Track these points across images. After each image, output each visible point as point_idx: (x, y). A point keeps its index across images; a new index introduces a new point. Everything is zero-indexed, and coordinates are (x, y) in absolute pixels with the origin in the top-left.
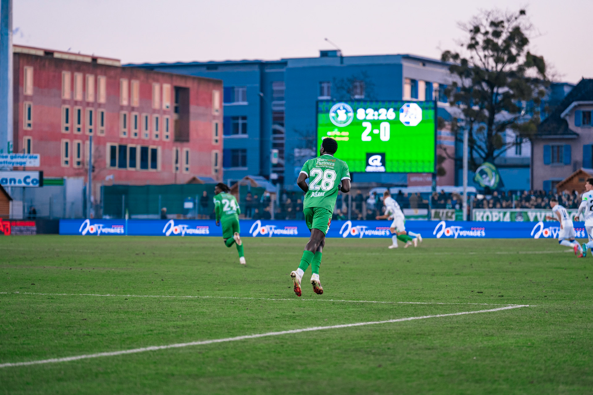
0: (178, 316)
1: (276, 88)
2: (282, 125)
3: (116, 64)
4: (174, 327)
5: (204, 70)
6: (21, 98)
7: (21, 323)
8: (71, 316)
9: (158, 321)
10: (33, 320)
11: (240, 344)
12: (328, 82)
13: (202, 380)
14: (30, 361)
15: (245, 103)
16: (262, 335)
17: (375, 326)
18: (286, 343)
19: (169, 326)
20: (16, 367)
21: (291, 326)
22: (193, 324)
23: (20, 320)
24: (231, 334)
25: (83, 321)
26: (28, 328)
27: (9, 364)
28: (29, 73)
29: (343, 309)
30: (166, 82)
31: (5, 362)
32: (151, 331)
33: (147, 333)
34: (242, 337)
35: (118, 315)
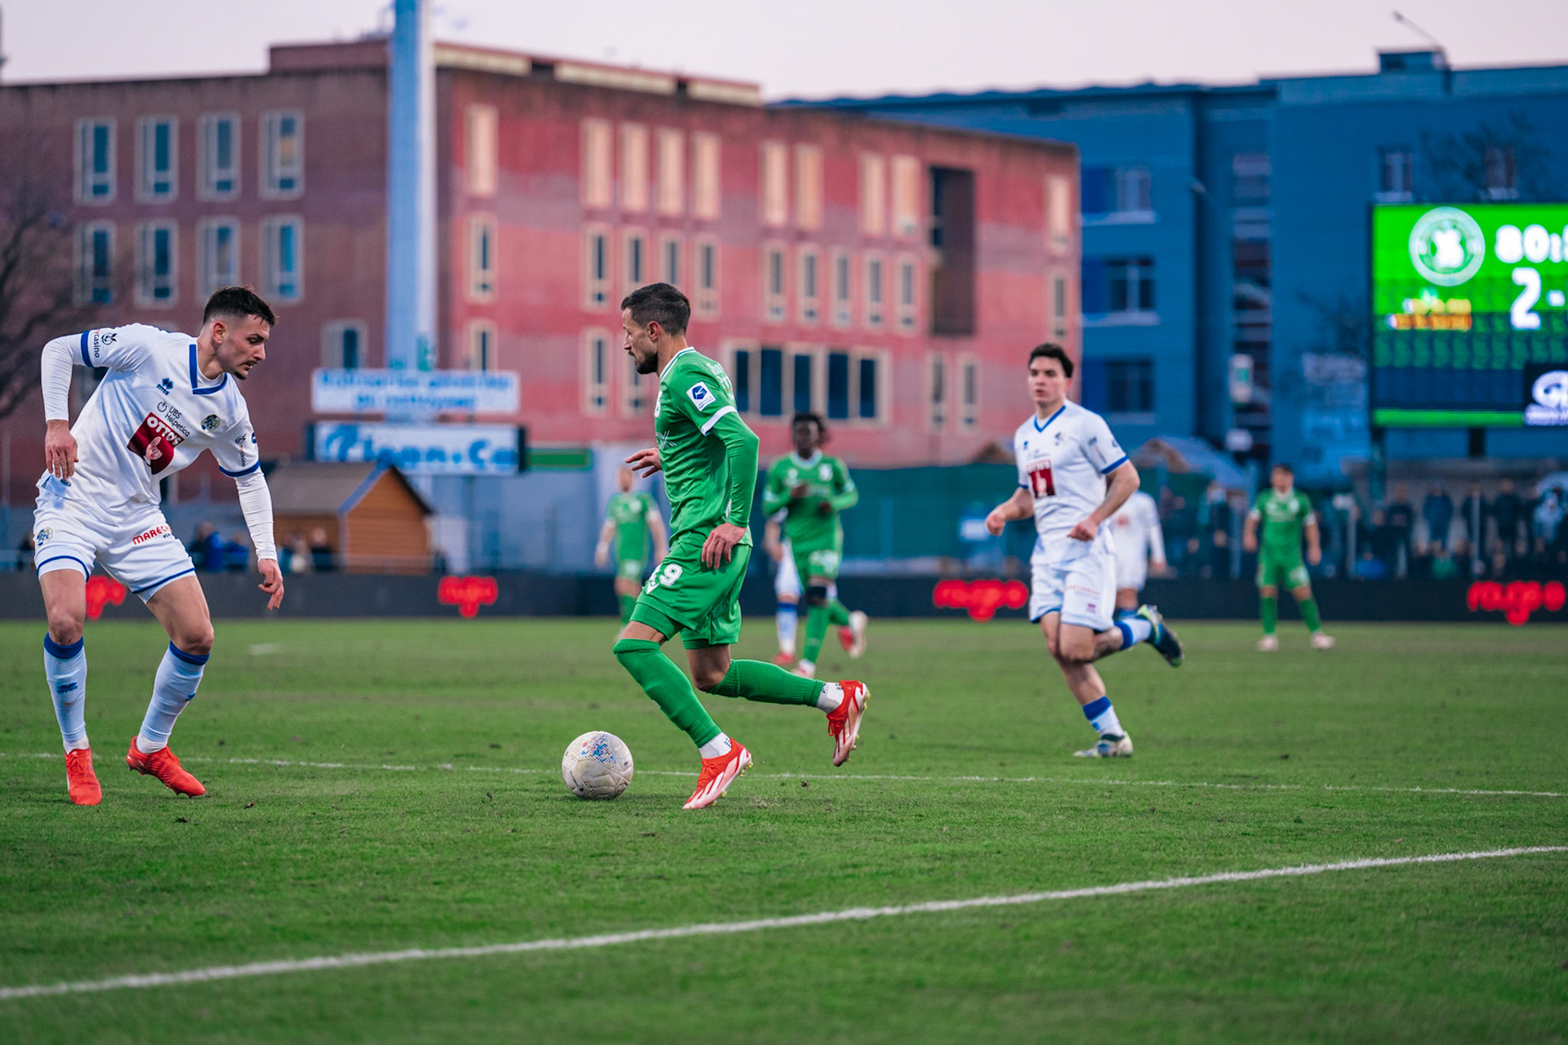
0: (940, 827)
1: (1242, 167)
2: (1263, 282)
3: (748, 97)
4: (925, 856)
5: (1020, 115)
6: (459, 204)
7: (455, 843)
8: (609, 826)
9: (876, 840)
10: (491, 837)
11: (1128, 904)
12: (1405, 150)
13: (1008, 998)
14: (479, 945)
15: (1146, 217)
16: (1198, 880)
17: (1552, 857)
18: (1273, 901)
19: (911, 853)
20: (438, 961)
21: (1289, 857)
22: (984, 850)
23: (452, 836)
24: (1103, 877)
25: (646, 840)
26: (476, 858)
27: (417, 953)
28: (483, 127)
29: (1453, 812)
30: (903, 151)
31: (406, 948)
32: (855, 866)
33: (841, 873)
34: (1137, 886)
35: (752, 824)
